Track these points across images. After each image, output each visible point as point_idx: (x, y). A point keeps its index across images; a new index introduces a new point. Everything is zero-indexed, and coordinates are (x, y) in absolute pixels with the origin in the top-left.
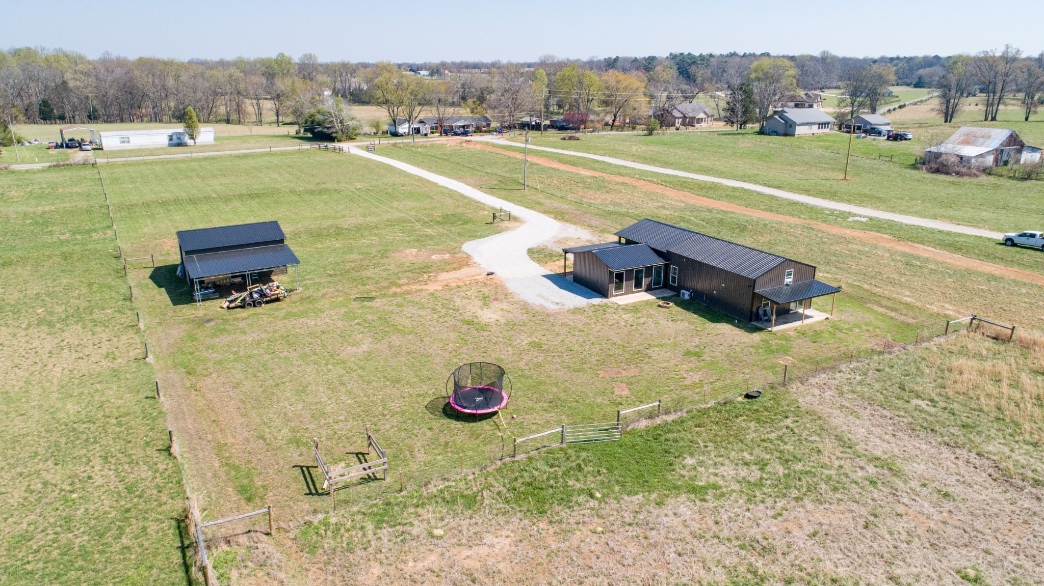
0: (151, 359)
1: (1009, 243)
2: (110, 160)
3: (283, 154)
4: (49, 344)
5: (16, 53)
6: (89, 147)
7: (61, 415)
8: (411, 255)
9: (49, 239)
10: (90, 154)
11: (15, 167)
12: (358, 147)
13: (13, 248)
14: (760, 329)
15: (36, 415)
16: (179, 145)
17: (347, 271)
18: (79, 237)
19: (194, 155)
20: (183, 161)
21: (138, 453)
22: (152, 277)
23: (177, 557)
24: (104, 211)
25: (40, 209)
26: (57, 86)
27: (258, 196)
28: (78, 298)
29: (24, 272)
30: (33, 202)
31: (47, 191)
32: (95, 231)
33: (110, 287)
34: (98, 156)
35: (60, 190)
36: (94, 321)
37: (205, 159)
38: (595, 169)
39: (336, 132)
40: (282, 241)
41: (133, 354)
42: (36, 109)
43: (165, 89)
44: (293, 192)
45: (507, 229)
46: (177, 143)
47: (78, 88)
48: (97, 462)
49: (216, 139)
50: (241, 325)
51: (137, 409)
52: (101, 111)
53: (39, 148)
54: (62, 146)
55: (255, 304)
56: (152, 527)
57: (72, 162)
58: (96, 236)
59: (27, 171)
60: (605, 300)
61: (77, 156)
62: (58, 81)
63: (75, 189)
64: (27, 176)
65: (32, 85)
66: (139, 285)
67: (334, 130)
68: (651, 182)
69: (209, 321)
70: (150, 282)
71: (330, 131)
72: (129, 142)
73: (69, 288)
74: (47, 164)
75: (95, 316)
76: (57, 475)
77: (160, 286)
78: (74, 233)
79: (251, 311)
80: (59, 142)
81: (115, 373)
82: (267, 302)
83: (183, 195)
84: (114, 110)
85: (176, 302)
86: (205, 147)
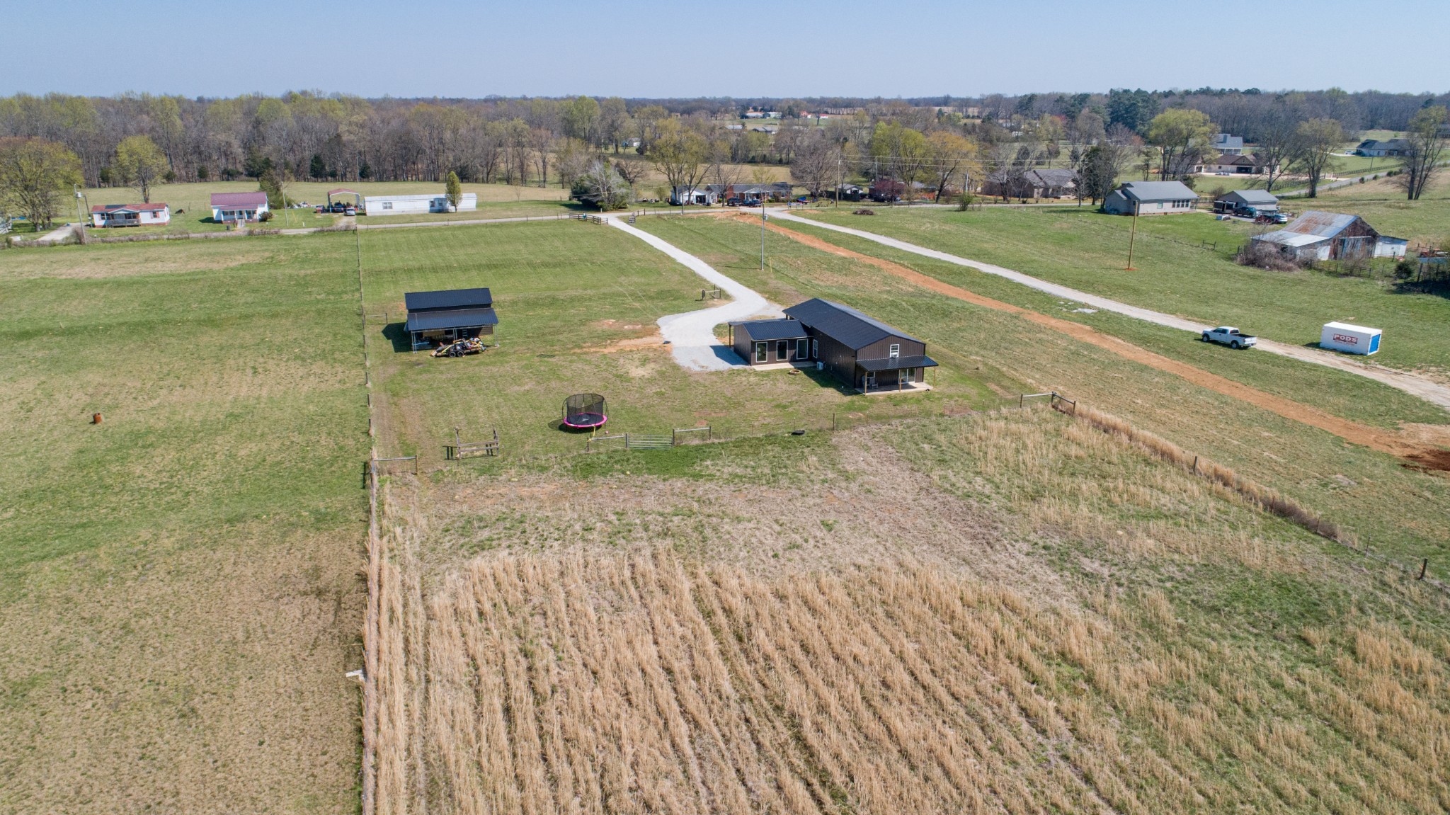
0: (369, 385)
1: (1205, 339)
2: (370, 226)
3: (540, 223)
4: (301, 371)
5: (290, 98)
6: (353, 213)
7: (306, 411)
8: (608, 324)
9: (308, 298)
10: (353, 219)
11: (285, 232)
12: (619, 218)
13: (279, 304)
14: (857, 393)
15: (290, 410)
16: (440, 211)
17: (544, 335)
18: (332, 297)
19: (451, 223)
20: (439, 229)
21: (348, 432)
22: (384, 332)
23: (360, 477)
24: (356, 276)
25: (303, 272)
26: (330, 140)
27: (496, 266)
28: (325, 343)
29: (287, 322)
30: (297, 265)
31: (310, 256)
32: (346, 292)
33: (350, 337)
34: (360, 222)
35: (322, 256)
36: (334, 359)
37: (461, 227)
38: (855, 250)
39: (602, 201)
40: (489, 305)
41: (358, 382)
42: (308, 164)
43: (441, 142)
44: (530, 264)
45: (713, 306)
46: (438, 209)
47: (352, 142)
48: (324, 436)
49: (478, 206)
50: (442, 368)
51: (354, 412)
52: (373, 168)
53: (307, 211)
54: (328, 211)
55: (457, 354)
56: (350, 465)
57: (334, 227)
58: (345, 297)
59: (294, 236)
60: (747, 367)
61: (342, 221)
62: (332, 131)
63: (335, 255)
64: (294, 241)
65: (306, 137)
66: (373, 337)
67: (600, 198)
68: (901, 265)
69: (418, 364)
70: (382, 336)
71: (595, 200)
72: (391, 207)
73: (320, 335)
74: (312, 230)
75: (336, 356)
76: (297, 438)
77: (388, 338)
78: (329, 294)
79: (453, 359)
80: (326, 205)
81: (344, 392)
82: (468, 354)
83: (427, 263)
84: (389, 166)
85: (397, 350)
86: (466, 214)
